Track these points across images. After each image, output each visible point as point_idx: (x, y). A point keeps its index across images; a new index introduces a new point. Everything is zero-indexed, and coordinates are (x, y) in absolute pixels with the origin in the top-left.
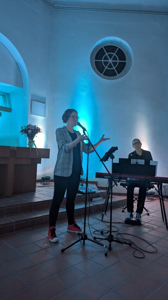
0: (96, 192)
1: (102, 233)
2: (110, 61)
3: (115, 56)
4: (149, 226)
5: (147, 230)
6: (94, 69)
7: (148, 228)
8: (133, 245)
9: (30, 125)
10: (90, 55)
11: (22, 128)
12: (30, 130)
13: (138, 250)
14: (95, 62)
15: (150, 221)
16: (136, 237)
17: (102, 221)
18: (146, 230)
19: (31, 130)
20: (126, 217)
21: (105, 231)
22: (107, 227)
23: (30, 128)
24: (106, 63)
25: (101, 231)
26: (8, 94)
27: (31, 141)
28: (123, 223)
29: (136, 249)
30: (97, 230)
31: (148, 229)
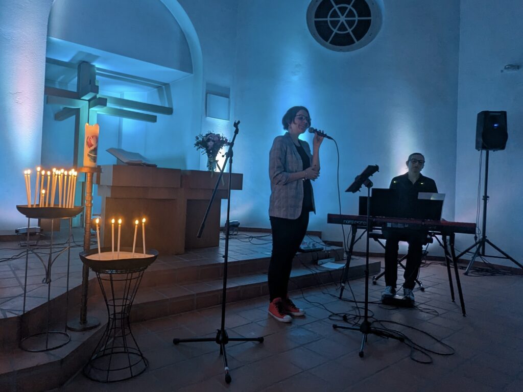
0: (324, 250)
1: (345, 318)
2: (342, 19)
3: (350, 10)
4: (429, 309)
5: (426, 316)
6: (314, 35)
7: (427, 312)
8: (406, 341)
9: (211, 133)
10: (305, 11)
11: (197, 138)
12: (211, 142)
13: (418, 350)
14: (315, 22)
15: (429, 301)
16: (410, 327)
17: (340, 298)
18: (424, 315)
19: (213, 141)
20: (382, 292)
21: (350, 317)
22: (351, 309)
23: (210, 138)
24: (334, 24)
25: (343, 315)
26: (167, 85)
27: (212, 161)
28: (379, 304)
29: (414, 348)
30: (334, 314)
31: (428, 314)
